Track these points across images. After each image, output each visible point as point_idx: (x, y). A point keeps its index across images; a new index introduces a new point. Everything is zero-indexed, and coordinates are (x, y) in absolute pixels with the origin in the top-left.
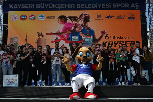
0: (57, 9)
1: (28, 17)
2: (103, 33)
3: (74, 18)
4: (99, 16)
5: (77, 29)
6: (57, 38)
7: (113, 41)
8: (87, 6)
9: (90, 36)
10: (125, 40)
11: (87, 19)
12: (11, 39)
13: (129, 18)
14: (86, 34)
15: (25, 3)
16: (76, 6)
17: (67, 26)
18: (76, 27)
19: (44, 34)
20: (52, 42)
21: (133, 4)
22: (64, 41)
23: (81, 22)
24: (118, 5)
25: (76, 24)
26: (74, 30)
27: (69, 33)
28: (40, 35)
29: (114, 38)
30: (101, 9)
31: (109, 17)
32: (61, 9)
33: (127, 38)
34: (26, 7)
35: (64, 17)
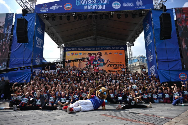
0: (87, 50)
1: (74, 54)
2: (108, 60)
3: (95, 54)
4: (106, 53)
5: (96, 59)
7: (113, 64)
8: (101, 48)
9: (102, 62)
10: (118, 64)
11: (101, 54)
12: (67, 64)
15: (73, 48)
16: (95, 49)
17: (92, 58)
18: (96, 58)
20: (85, 65)
21: (121, 47)
23: (98, 56)
24: (114, 48)
25: (96, 57)
26: (95, 59)
27: (93, 61)
28: (80, 62)
30: (107, 50)
31: (110, 53)
32: (89, 50)
34: (73, 49)
35: (90, 54)
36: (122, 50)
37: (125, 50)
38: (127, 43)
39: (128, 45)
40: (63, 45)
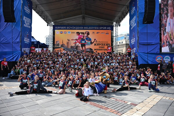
0: (76, 29)
1: (63, 33)
2: (95, 40)
3: (83, 33)
4: (93, 32)
5: (84, 38)
6: (76, 42)
8: (88, 28)
9: (89, 41)
11: (88, 34)
12: (56, 42)
13: (106, 34)
14: (88, 40)
15: (62, 26)
16: (84, 28)
17: (80, 37)
18: (83, 37)
19: (70, 40)
20: (74, 43)
21: (108, 27)
22: (78, 43)
23: (86, 35)
24: (102, 28)
25: (83, 36)
27: (81, 40)
28: (68, 40)
29: (100, 42)
30: (95, 29)
31: (97, 33)
32: (78, 29)
33: (105, 42)
34: (62, 28)
35: (78, 33)
36: (109, 30)
37: (111, 31)
38: (114, 23)
39: (114, 25)
40: (53, 23)
